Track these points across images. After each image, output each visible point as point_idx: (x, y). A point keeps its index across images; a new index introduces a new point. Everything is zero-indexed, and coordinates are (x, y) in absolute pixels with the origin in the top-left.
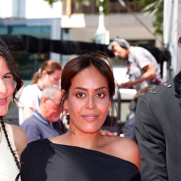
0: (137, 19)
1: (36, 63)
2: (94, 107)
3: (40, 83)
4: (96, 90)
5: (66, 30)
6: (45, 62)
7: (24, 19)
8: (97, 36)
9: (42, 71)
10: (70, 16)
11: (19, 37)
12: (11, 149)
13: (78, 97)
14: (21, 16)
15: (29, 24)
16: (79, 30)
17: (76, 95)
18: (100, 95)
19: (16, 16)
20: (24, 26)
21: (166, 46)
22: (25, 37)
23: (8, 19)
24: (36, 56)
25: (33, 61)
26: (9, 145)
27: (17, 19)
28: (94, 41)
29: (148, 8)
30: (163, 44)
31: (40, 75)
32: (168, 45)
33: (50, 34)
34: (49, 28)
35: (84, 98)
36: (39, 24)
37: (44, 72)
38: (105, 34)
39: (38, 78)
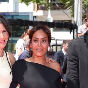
0: (64, 12)
1: (23, 30)
2: (41, 46)
3: (24, 38)
4: (42, 39)
5: (35, 17)
6: (27, 30)
7: (18, 12)
8: (48, 19)
9: (25, 33)
10: (37, 11)
11: (16, 20)
12: (8, 61)
13: (35, 42)
14: (17, 11)
15: (20, 15)
16: (40, 16)
17: (34, 41)
18: (44, 41)
19: (15, 11)
20: (18, 15)
21: (75, 23)
22: (18, 20)
23: (11, 13)
24: (23, 27)
25: (22, 30)
26: (7, 60)
27: (15, 12)
28: (47, 21)
29: (68, 8)
30: (74, 22)
31: (24, 35)
32: (76, 22)
33: (29, 18)
34: (28, 16)
35: (37, 42)
36: (24, 15)
37: (26, 34)
38: (51, 18)
39: (24, 36)
